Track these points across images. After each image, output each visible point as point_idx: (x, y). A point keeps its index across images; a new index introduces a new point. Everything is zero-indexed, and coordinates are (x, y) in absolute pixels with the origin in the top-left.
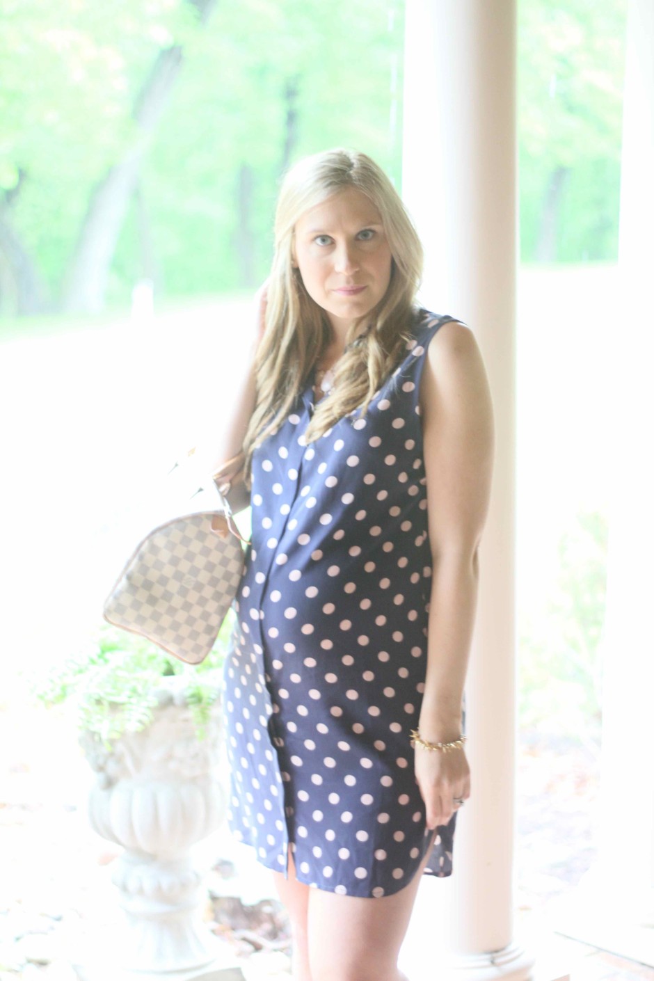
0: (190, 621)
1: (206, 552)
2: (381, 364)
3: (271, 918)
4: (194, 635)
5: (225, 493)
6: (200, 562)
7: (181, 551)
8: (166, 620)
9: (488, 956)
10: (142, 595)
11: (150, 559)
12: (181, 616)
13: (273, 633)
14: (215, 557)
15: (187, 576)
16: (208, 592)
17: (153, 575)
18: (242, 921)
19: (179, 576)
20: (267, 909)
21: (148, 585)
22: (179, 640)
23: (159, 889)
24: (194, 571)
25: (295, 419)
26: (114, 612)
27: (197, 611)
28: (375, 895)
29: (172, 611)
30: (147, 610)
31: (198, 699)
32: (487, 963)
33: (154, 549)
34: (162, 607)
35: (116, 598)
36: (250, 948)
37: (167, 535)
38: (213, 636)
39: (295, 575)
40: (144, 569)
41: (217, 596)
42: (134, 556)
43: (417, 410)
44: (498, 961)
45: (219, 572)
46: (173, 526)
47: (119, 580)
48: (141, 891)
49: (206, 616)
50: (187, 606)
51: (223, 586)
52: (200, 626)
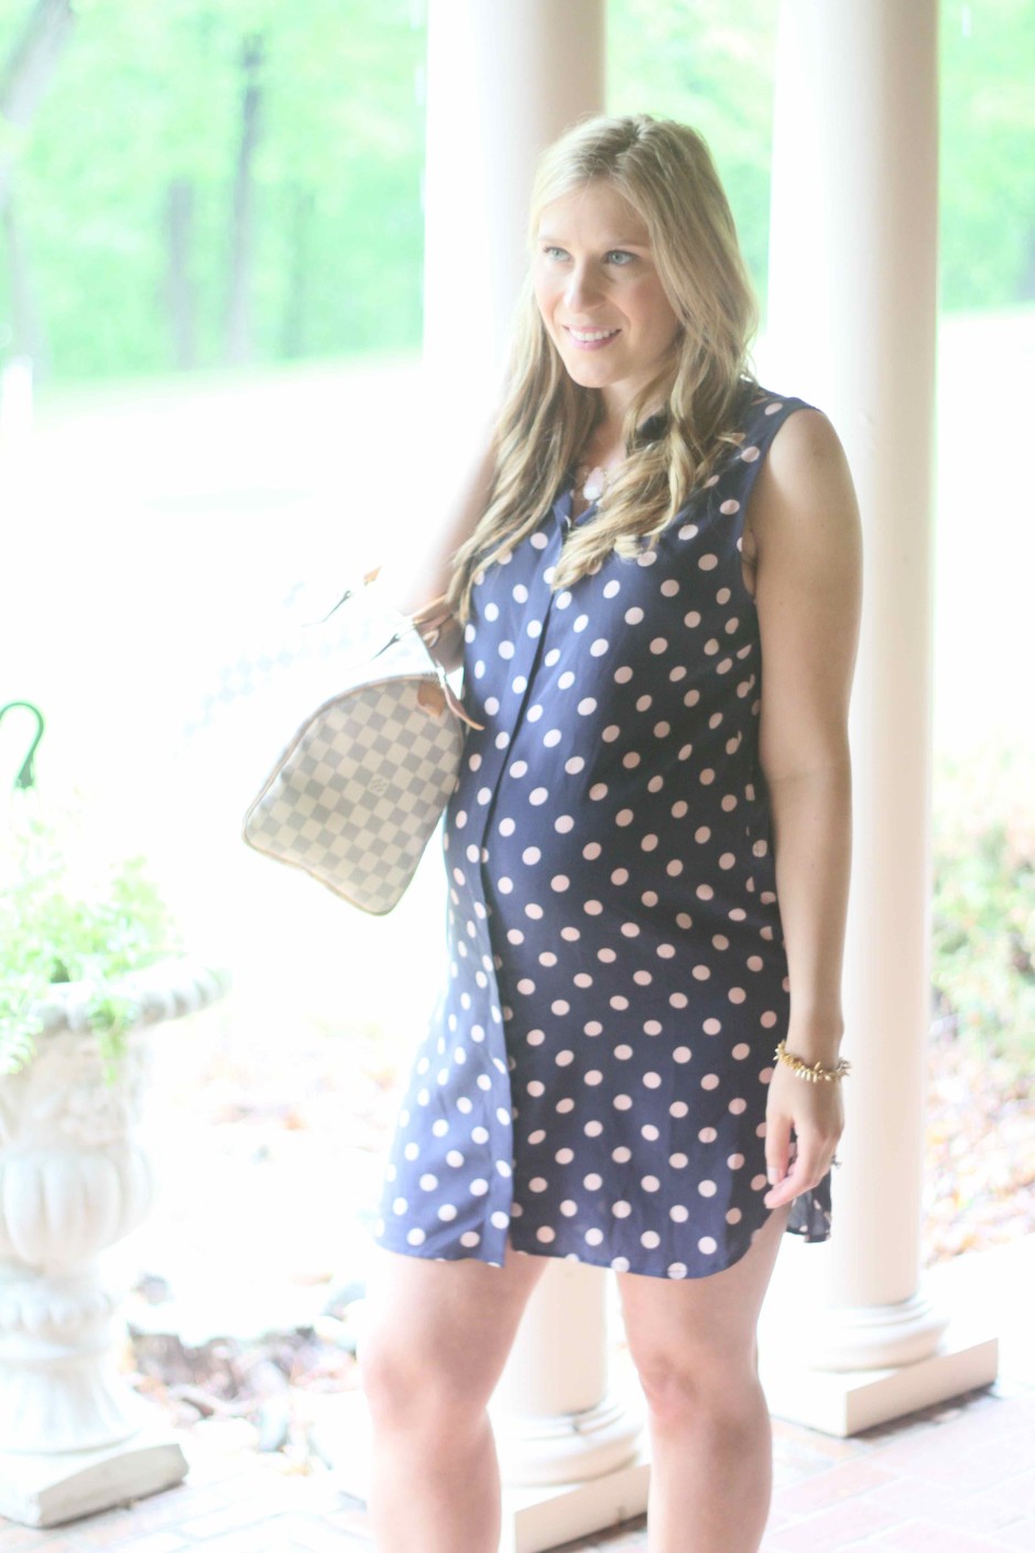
0: (378, 847)
1: (407, 739)
3: (228, 1365)
4: (383, 869)
5: (432, 644)
6: (397, 754)
7: (368, 737)
8: (341, 846)
9: (568, 1420)
10: (306, 805)
11: (319, 749)
12: (364, 839)
14: (421, 747)
15: (376, 777)
16: (408, 802)
17: (324, 774)
18: (181, 1371)
19: (363, 776)
20: (220, 1352)
21: (315, 789)
22: (358, 876)
23: (47, 1321)
24: (388, 769)
25: (539, 541)
26: (262, 829)
27: (388, 832)
28: (671, 1275)
29: (350, 831)
30: (312, 829)
31: (107, 1019)
32: (568, 1430)
33: (326, 733)
34: (336, 824)
35: (264, 809)
36: (192, 1413)
37: (348, 711)
38: (409, 871)
40: (309, 764)
41: (421, 808)
42: (295, 743)
43: (740, 544)
44: (584, 1426)
45: (425, 770)
46: (357, 697)
47: (270, 782)
48: (19, 1324)
49: (401, 839)
50: (374, 824)
51: (430, 793)
52: (392, 855)
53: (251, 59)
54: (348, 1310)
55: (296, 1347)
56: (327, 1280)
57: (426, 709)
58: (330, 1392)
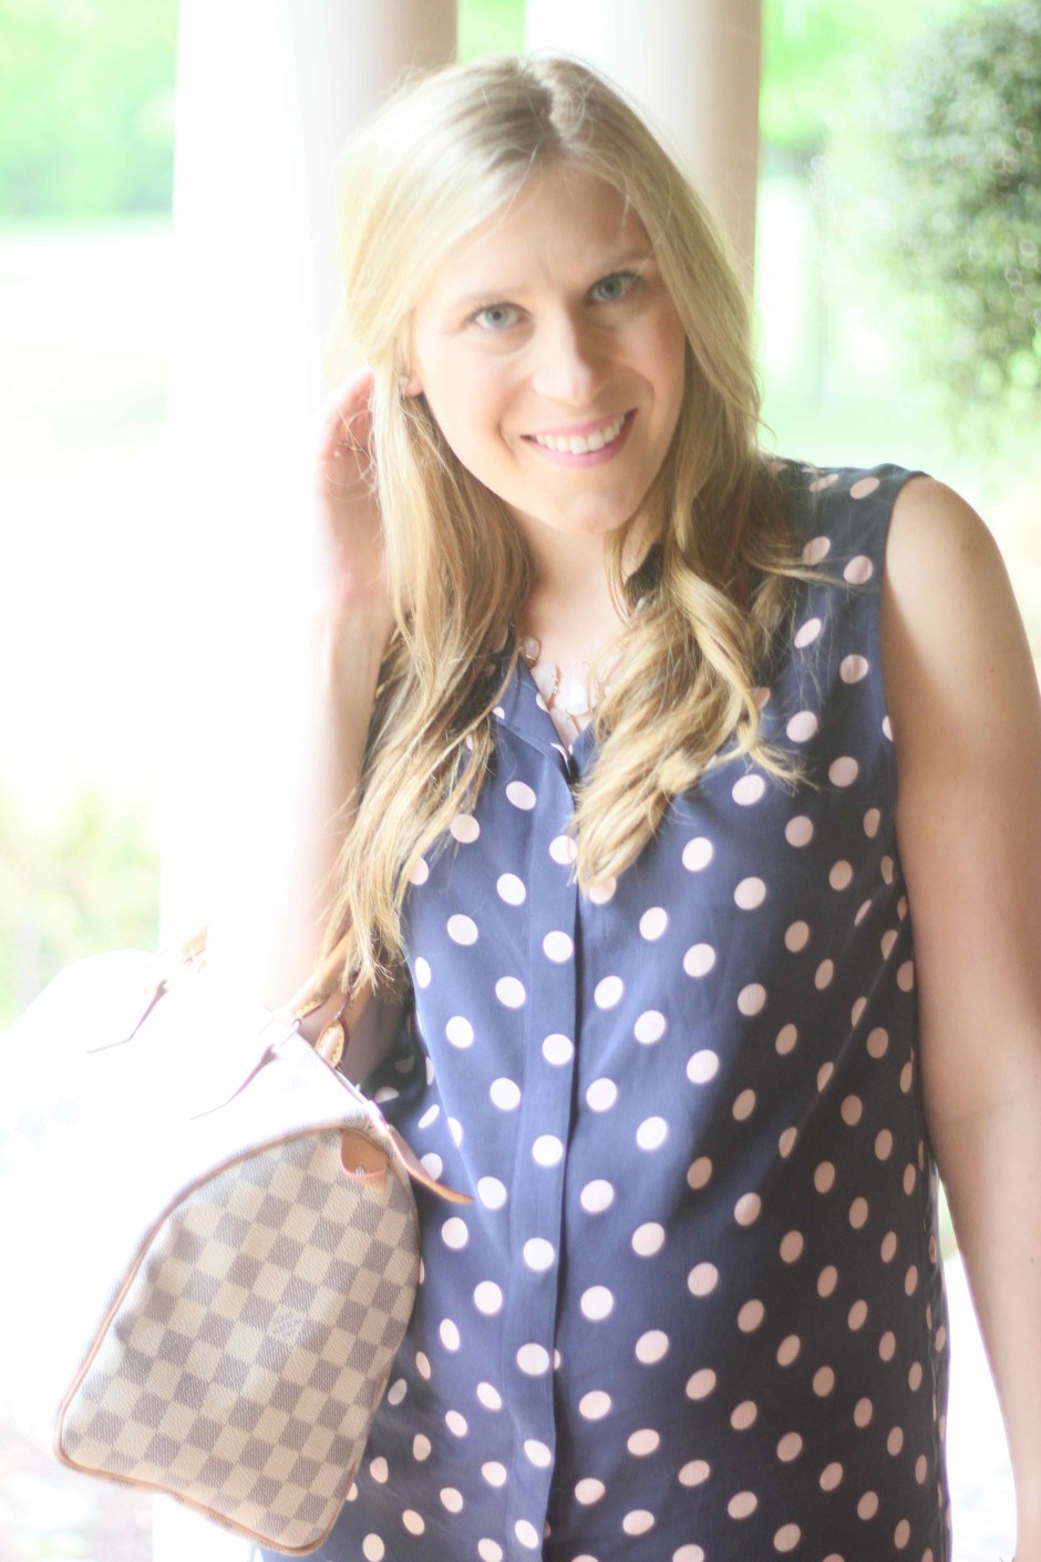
1: (328, 1235)
2: (736, 631)
5: (337, 1059)
6: (314, 1264)
7: (260, 1241)
10: (163, 1380)
11: (178, 1273)
13: (595, 1406)
14: (354, 1247)
17: (189, 1317)
19: (256, 1312)
21: (176, 1349)
24: (299, 1294)
30: (177, 1419)
33: (184, 1244)
35: (90, 1396)
39: (648, 1239)
40: (162, 1303)
43: (886, 727)
45: (363, 1287)
51: (374, 1325)
52: (320, 1443)
57: (359, 1175)
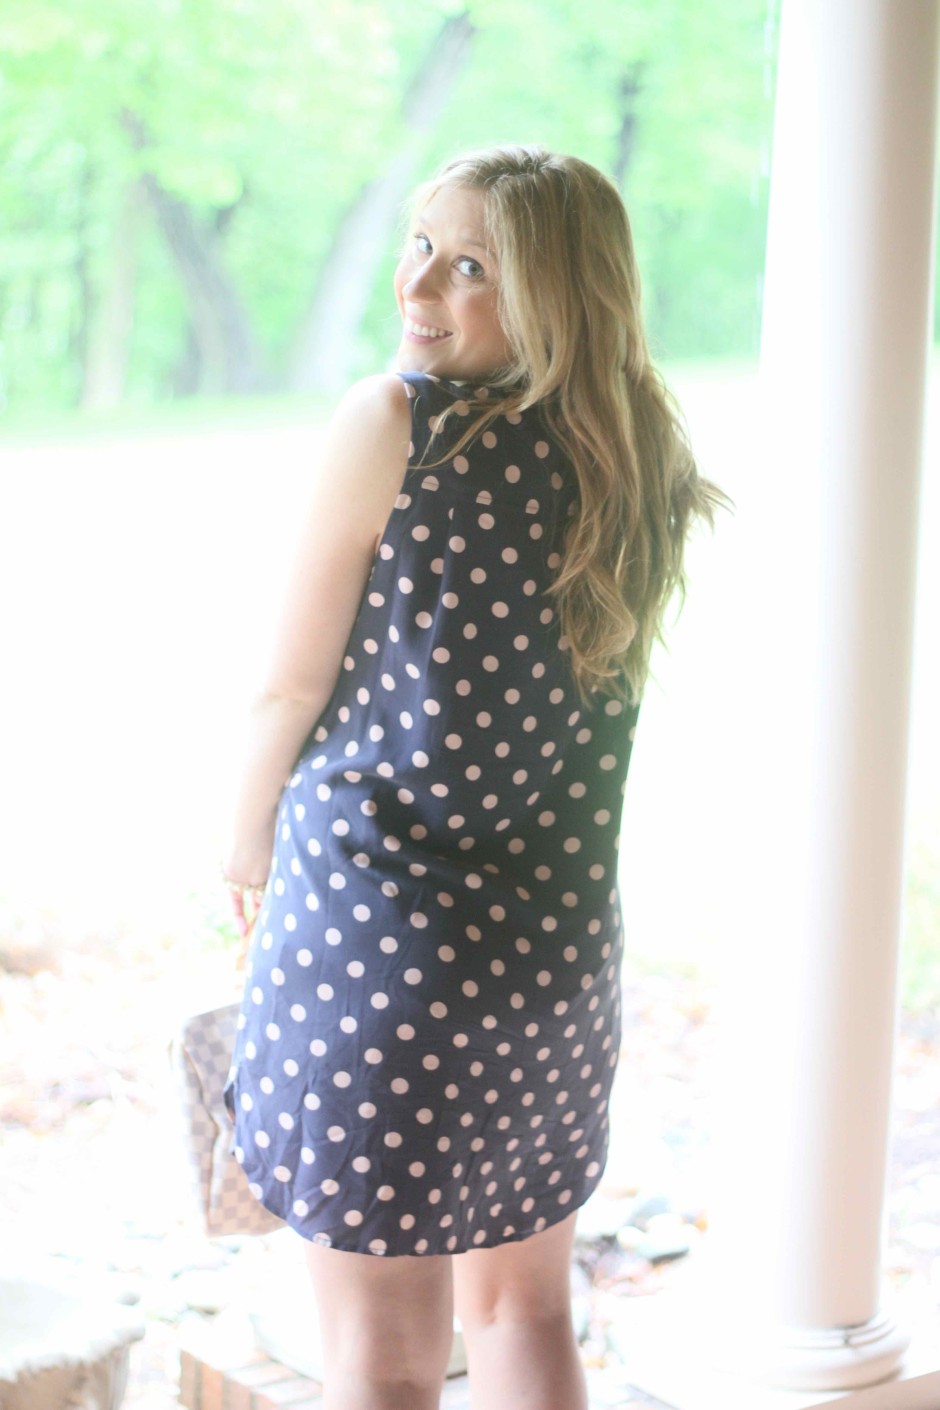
9: (841, 1333)
32: (839, 1342)
44: (855, 1340)
53: (629, 89)
54: (651, 1223)
55: (602, 1252)
56: (632, 1194)
58: (628, 1295)
